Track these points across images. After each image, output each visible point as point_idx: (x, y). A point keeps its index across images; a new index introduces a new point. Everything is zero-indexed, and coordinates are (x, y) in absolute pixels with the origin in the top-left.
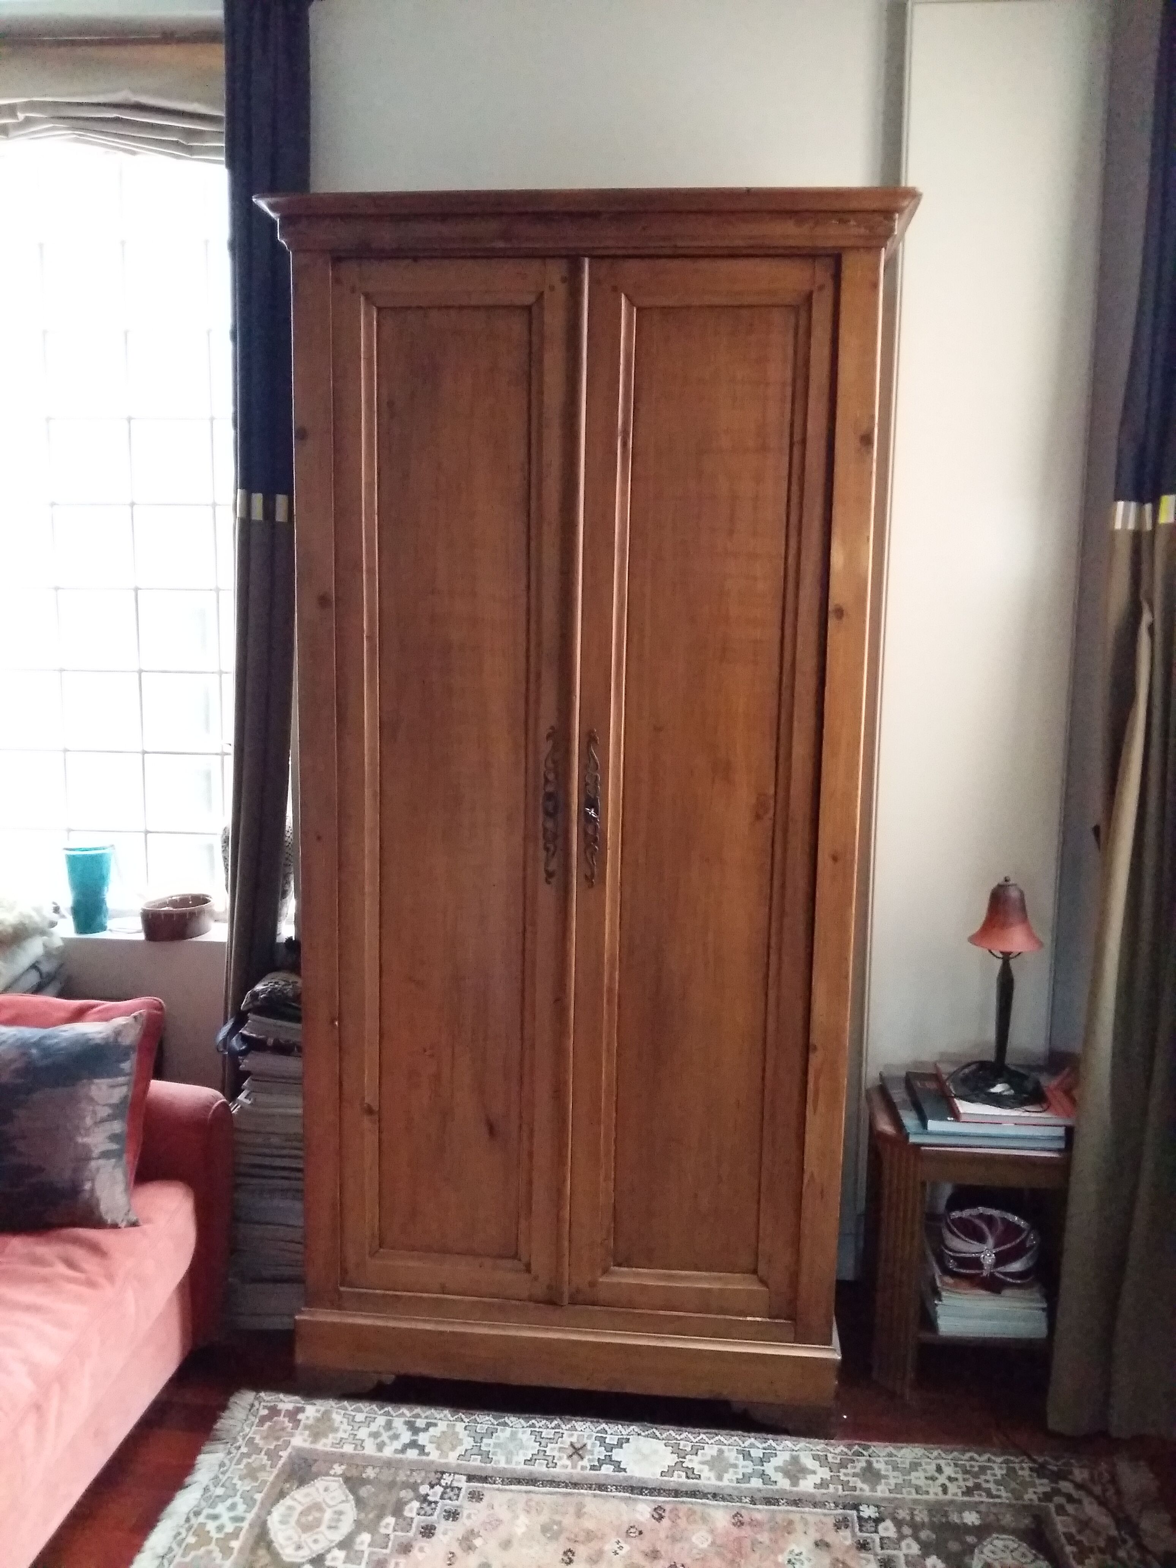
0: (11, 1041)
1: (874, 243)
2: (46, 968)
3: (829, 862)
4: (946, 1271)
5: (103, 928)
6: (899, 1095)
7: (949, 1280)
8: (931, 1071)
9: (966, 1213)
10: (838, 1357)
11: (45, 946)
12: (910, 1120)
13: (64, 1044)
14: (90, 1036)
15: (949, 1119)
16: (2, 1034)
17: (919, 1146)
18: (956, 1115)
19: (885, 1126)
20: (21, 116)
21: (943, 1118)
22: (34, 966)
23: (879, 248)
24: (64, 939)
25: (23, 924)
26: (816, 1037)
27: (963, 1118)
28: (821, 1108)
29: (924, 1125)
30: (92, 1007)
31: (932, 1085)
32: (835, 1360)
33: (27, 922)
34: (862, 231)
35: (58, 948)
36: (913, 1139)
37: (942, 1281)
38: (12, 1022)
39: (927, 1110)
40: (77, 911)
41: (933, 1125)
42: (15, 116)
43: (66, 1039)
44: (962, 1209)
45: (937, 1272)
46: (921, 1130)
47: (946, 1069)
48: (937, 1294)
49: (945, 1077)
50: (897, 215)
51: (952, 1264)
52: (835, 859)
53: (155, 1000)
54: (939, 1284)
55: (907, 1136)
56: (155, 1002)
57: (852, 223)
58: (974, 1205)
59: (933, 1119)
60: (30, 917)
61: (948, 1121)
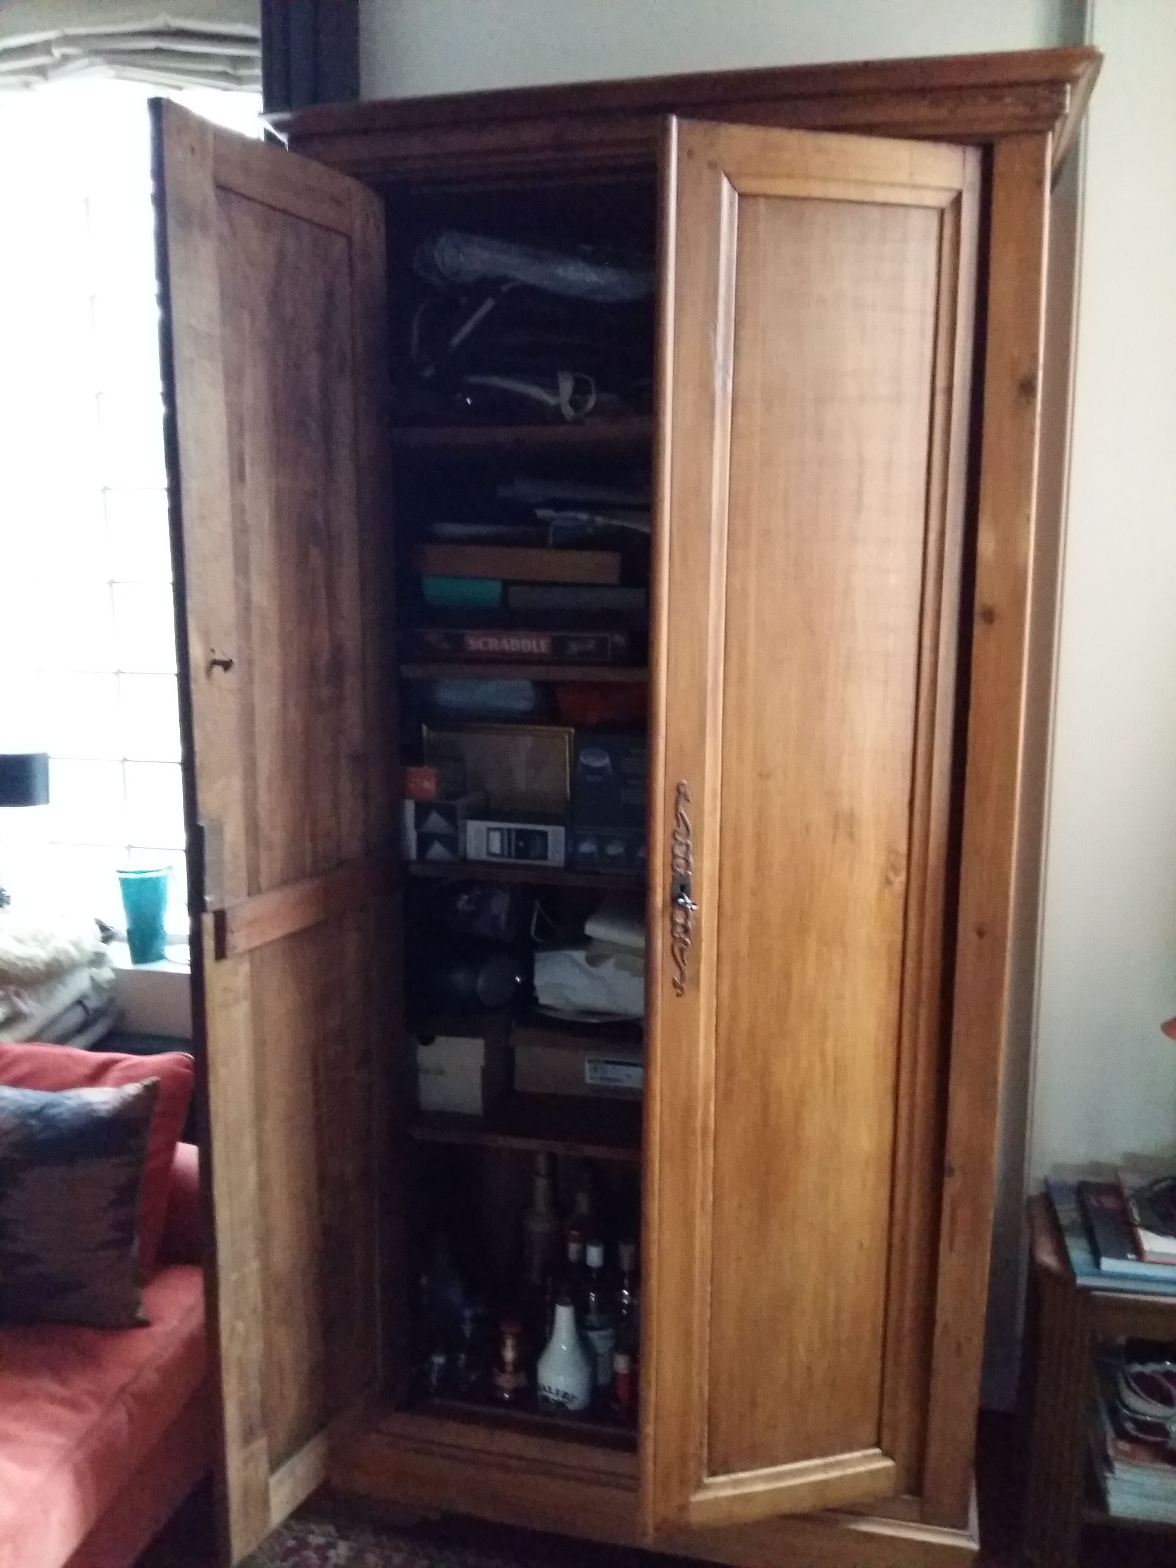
0: (12, 1108)
1: (1038, 126)
2: (93, 1003)
3: (973, 937)
4: (1122, 1434)
5: (160, 957)
6: (1068, 1213)
7: (1124, 1446)
8: (1111, 1179)
9: (1150, 1368)
10: (974, 1546)
11: (92, 979)
12: (1078, 1254)
13: (66, 1116)
14: (95, 1107)
15: (1129, 1256)
16: (2, 1098)
17: (1088, 1289)
18: (1139, 1253)
19: (1048, 1258)
20: (57, 52)
21: (1121, 1256)
22: (79, 1002)
23: (1042, 133)
24: (116, 971)
25: (57, 961)
26: (954, 1156)
27: (1149, 1257)
28: (960, 1240)
29: (1097, 1264)
30: (115, 1062)
31: (1109, 1202)
32: (971, 1551)
33: (62, 958)
34: (1021, 110)
35: (109, 982)
36: (1081, 1281)
37: (1117, 1450)
38: (17, 1083)
39: (1101, 1244)
40: (133, 938)
41: (1108, 1264)
42: (49, 53)
43: (70, 1110)
44: (1143, 1362)
45: (1110, 1434)
46: (1090, 1269)
47: (1131, 1181)
48: (1108, 1463)
49: (1127, 1192)
50: (1068, 87)
51: (1129, 1426)
52: (981, 933)
53: (186, 1056)
54: (1111, 1452)
55: (1073, 1276)
56: (185, 1058)
57: (1008, 100)
58: (1160, 1360)
59: (1108, 1257)
60: (65, 952)
61: (1129, 1260)
